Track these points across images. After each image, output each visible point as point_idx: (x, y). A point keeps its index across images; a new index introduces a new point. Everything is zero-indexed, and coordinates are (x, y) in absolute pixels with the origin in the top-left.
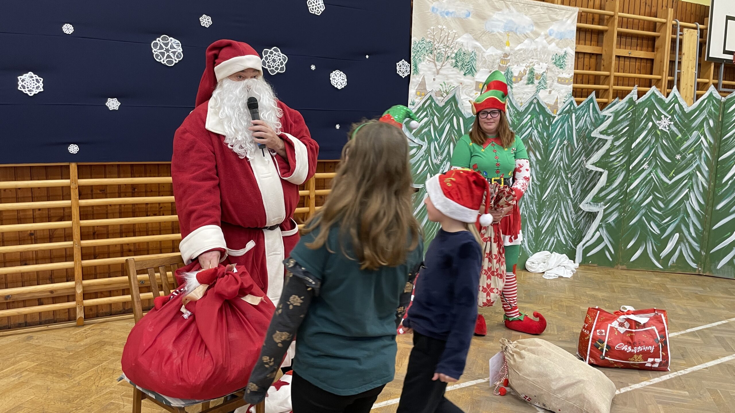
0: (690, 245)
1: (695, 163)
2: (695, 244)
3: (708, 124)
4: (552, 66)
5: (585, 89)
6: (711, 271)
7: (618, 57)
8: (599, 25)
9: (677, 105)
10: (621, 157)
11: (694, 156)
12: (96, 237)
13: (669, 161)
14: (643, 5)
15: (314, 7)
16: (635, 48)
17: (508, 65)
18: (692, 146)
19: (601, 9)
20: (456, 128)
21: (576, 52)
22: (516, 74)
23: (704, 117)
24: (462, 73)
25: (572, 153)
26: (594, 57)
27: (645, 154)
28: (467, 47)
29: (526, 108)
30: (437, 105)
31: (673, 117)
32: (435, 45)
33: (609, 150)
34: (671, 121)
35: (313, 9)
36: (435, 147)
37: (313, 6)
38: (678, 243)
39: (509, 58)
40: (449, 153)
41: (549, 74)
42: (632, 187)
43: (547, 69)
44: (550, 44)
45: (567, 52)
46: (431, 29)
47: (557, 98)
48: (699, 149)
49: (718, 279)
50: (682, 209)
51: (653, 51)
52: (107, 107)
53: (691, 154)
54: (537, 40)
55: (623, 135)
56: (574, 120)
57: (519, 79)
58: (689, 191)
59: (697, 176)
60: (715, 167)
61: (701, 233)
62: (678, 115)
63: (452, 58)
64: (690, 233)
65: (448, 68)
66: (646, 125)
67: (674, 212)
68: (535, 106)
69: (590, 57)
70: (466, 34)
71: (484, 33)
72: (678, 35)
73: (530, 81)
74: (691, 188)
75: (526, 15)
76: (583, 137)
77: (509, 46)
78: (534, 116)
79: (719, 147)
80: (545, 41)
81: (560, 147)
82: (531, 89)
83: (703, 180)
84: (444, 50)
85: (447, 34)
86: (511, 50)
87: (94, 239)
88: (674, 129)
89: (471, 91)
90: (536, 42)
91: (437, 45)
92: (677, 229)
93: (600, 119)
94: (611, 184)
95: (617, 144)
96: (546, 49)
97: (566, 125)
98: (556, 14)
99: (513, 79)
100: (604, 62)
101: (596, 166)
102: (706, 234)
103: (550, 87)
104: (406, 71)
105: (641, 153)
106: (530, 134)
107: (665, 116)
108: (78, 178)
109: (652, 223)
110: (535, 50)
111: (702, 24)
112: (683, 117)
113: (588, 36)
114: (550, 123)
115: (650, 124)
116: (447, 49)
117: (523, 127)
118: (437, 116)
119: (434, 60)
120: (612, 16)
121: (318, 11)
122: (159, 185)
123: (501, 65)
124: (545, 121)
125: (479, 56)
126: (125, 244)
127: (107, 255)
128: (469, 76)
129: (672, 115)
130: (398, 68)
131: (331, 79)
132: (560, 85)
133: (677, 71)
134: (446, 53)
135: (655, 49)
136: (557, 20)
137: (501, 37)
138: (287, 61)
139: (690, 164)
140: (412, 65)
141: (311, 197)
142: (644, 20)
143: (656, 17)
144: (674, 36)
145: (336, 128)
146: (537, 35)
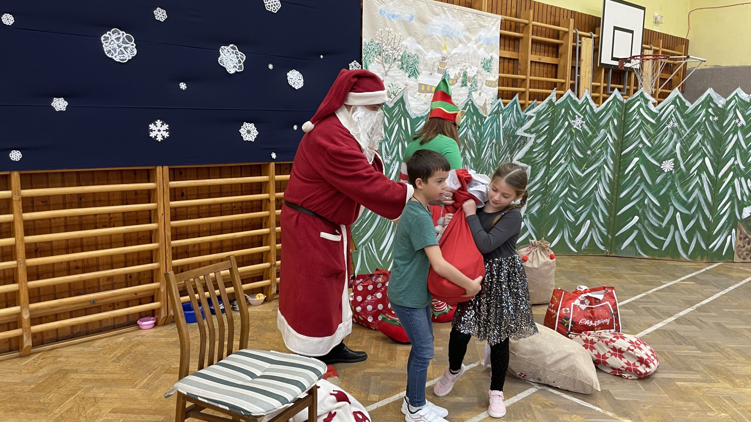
0: (599, 230)
1: (602, 157)
2: (603, 229)
3: (613, 123)
4: (481, 69)
5: (505, 91)
6: (616, 252)
7: (531, 62)
8: (515, 32)
9: (588, 107)
10: (543, 153)
11: (602, 151)
12: (38, 255)
13: (582, 156)
14: (549, 14)
15: (270, 5)
16: (543, 54)
17: (445, 68)
18: (600, 143)
19: (516, 17)
20: (404, 129)
21: (500, 57)
22: (452, 77)
23: (610, 116)
24: (407, 75)
25: (499, 150)
26: (512, 62)
27: (563, 150)
28: (411, 50)
30: (387, 106)
31: (585, 117)
32: (383, 47)
33: (532, 147)
34: (583, 121)
35: (269, 6)
36: (386, 146)
37: (269, 3)
38: (589, 229)
39: (446, 61)
40: (398, 152)
41: (479, 77)
42: (551, 180)
43: (477, 72)
44: (479, 49)
45: (493, 56)
46: (379, 31)
47: (486, 100)
48: (606, 146)
49: (623, 259)
50: (592, 198)
51: (557, 57)
52: (53, 108)
53: (599, 150)
54: (469, 45)
55: (544, 134)
56: (501, 120)
57: (455, 81)
58: (598, 182)
59: (605, 169)
60: (619, 161)
61: (608, 219)
62: (589, 115)
63: (398, 61)
64: (599, 220)
65: (395, 70)
66: (563, 124)
67: (586, 202)
68: (470, 107)
69: (509, 62)
70: (409, 37)
71: (425, 37)
72: (578, 43)
74: (600, 180)
75: (460, 21)
76: (508, 136)
77: (446, 49)
78: (469, 117)
79: (622, 143)
80: (475, 46)
81: (490, 145)
82: (465, 91)
83: (609, 172)
84: (391, 52)
85: (393, 37)
86: (448, 53)
87: (36, 257)
88: (586, 127)
89: (415, 93)
90: (468, 47)
91: (385, 47)
92: (589, 217)
93: (522, 119)
94: (534, 179)
95: (539, 141)
96: (476, 54)
97: (495, 125)
98: (483, 20)
100: (521, 67)
101: (521, 162)
102: (612, 219)
103: (480, 89)
105: (559, 149)
106: (466, 134)
107: (579, 116)
108: (22, 189)
109: (568, 212)
110: (468, 54)
111: (594, 33)
112: (593, 117)
113: (507, 42)
114: (482, 123)
115: (567, 123)
116: (394, 51)
118: (387, 117)
119: (382, 61)
120: (526, 24)
121: (274, 8)
122: (108, 193)
124: (477, 121)
125: (421, 59)
126: (72, 261)
127: (51, 275)
128: (413, 78)
129: (584, 115)
131: (288, 78)
132: (488, 87)
133: (577, 75)
134: (393, 55)
135: (559, 56)
136: (485, 27)
137: (439, 41)
138: (245, 59)
139: (598, 158)
140: (363, 66)
141: (271, 200)
142: (550, 29)
143: (559, 26)
144: (575, 44)
145: (293, 129)
146: (469, 40)
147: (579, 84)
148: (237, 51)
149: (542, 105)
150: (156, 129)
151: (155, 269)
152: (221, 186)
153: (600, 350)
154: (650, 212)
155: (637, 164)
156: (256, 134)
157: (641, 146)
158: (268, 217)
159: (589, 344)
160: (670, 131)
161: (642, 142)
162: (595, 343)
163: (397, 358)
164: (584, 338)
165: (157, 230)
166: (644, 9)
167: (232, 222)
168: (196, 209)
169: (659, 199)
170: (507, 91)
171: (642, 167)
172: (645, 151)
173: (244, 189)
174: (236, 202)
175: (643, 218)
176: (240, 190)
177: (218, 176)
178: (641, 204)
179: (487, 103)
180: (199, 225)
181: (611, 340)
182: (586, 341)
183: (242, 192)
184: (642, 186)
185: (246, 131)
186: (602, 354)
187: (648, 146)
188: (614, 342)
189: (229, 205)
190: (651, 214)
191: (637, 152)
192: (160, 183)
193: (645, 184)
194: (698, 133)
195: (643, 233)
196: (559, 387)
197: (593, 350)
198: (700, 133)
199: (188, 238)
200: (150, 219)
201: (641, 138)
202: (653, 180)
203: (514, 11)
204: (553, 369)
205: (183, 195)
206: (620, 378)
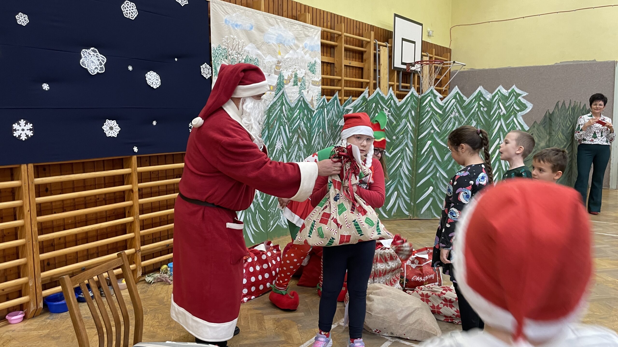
0: (404, 199)
1: (404, 141)
2: (407, 198)
3: (411, 114)
4: (308, 71)
6: (417, 216)
7: (345, 65)
8: (331, 41)
9: (392, 101)
11: (404, 136)
14: (355, 28)
15: (128, 12)
16: (352, 59)
17: (280, 70)
18: (402, 130)
19: (331, 29)
21: (322, 62)
22: (286, 78)
23: (408, 109)
25: (325, 138)
26: (329, 65)
28: (252, 54)
29: (296, 105)
31: (390, 109)
32: (229, 52)
34: (389, 113)
38: (397, 199)
39: (281, 64)
41: (307, 78)
43: (305, 74)
44: (306, 55)
45: (316, 61)
46: (225, 38)
47: (312, 97)
48: (407, 132)
49: (422, 220)
50: (398, 174)
51: (362, 62)
53: (402, 135)
54: (298, 51)
56: (326, 113)
57: (288, 81)
58: (402, 161)
59: (406, 150)
60: (416, 144)
61: (410, 190)
62: (393, 108)
64: (404, 191)
67: (394, 177)
68: (301, 103)
69: (327, 65)
70: (250, 44)
72: (377, 51)
73: (295, 84)
74: (403, 159)
75: (290, 31)
76: (331, 126)
77: (280, 55)
78: (301, 111)
79: (419, 130)
80: (302, 52)
81: (318, 134)
82: (296, 89)
83: (410, 153)
84: (236, 56)
85: (237, 43)
86: (282, 58)
88: (391, 118)
90: (297, 53)
91: (231, 52)
92: (396, 189)
93: (341, 112)
96: (303, 59)
97: (321, 117)
98: (308, 31)
99: (285, 82)
100: (337, 70)
102: (413, 190)
103: (308, 88)
104: (209, 73)
106: (299, 125)
110: (297, 58)
112: (396, 109)
113: (325, 49)
114: (311, 116)
116: (239, 55)
117: (294, 119)
120: (340, 35)
121: (132, 15)
123: (276, 70)
124: (308, 114)
125: (260, 62)
130: (202, 70)
131: (147, 79)
132: (314, 86)
133: (378, 76)
134: (237, 59)
135: (364, 61)
136: (309, 36)
137: (275, 47)
138: (105, 61)
139: (401, 142)
140: (213, 68)
141: (134, 190)
142: (356, 39)
143: (362, 37)
144: (375, 52)
145: (153, 125)
146: (298, 47)
147: (379, 83)
148: (98, 53)
149: (358, 100)
150: (20, 128)
151: (22, 265)
152: (84, 180)
153: (434, 302)
154: (441, 182)
155: (430, 146)
156: (118, 130)
157: (432, 131)
158: (131, 207)
159: (425, 298)
160: (453, 119)
161: (433, 128)
162: (430, 296)
163: (266, 327)
164: (420, 292)
165: (23, 227)
166: (421, 25)
167: (96, 213)
168: (61, 202)
169: (447, 172)
170: (327, 89)
171: (434, 148)
172: (436, 135)
173: (107, 181)
174: (100, 195)
175: (436, 187)
176: (103, 182)
177: (82, 171)
178: (434, 177)
179: (314, 99)
180: (64, 219)
181: (442, 293)
182: (422, 295)
183: (105, 184)
184: (435, 163)
185: (108, 128)
186: (436, 305)
187: (438, 131)
188: (444, 294)
189: (93, 198)
190: (441, 185)
191: (430, 136)
192: (25, 180)
193: (436, 161)
194: (473, 121)
195: (437, 200)
196: (408, 338)
197: (429, 303)
198: (475, 120)
199: (53, 232)
200: (15, 215)
201: (432, 126)
202: (442, 157)
203: (329, 24)
204: (404, 324)
205: (47, 190)
206: (453, 324)
